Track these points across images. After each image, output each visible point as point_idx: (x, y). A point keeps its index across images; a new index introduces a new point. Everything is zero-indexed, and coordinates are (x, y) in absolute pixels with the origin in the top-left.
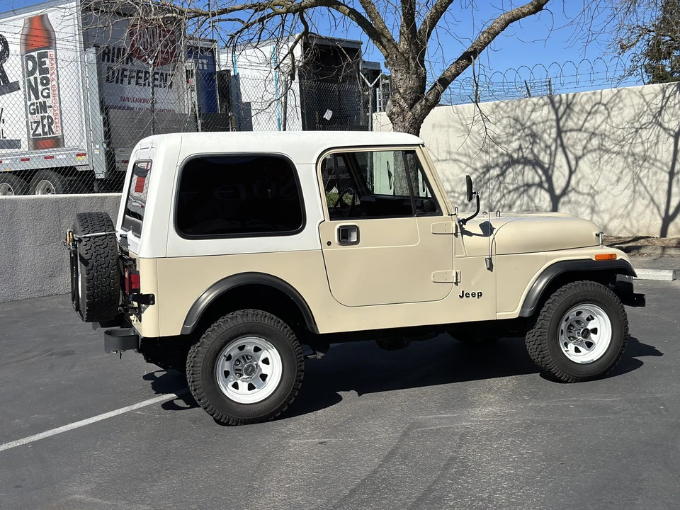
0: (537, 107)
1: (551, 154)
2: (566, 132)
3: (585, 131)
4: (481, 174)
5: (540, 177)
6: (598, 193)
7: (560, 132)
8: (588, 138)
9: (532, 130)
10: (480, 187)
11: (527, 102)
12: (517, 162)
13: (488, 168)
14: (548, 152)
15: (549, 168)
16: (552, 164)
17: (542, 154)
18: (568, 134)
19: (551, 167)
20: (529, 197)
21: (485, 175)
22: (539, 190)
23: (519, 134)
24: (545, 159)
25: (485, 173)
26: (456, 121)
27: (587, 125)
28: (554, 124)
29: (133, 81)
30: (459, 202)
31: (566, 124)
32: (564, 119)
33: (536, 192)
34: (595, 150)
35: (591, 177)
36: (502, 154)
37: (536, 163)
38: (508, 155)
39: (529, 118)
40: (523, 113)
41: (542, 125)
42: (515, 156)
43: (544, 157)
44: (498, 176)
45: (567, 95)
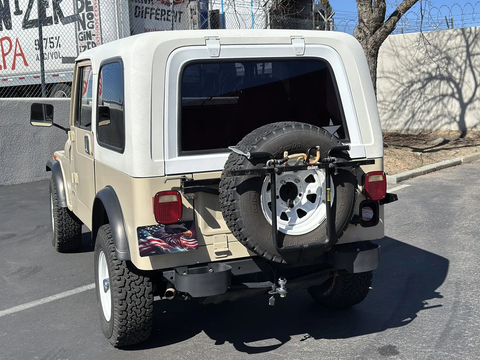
0: (452, 36)
1: (461, 72)
2: (474, 55)
4: (407, 87)
5: (453, 89)
7: (469, 55)
9: (447, 54)
10: (406, 97)
11: (444, 32)
12: (436, 78)
13: (412, 83)
14: (459, 70)
15: (459, 83)
16: (462, 80)
17: (455, 72)
18: (476, 57)
19: (461, 82)
20: (443, 104)
21: (409, 89)
22: (451, 99)
23: (437, 57)
24: (456, 75)
25: (409, 87)
26: (390, 49)
28: (465, 49)
29: (153, 16)
30: (389, 108)
31: (474, 50)
32: (472, 46)
33: (448, 100)
36: (424, 72)
37: (450, 79)
38: (428, 73)
39: (446, 45)
40: (440, 41)
41: (455, 50)
42: (434, 74)
43: (456, 74)
44: (420, 89)
45: (476, 28)
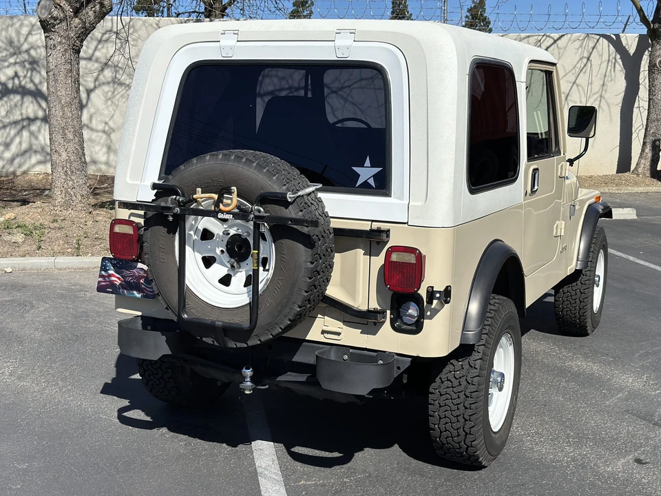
3: (97, 61)
5: (44, 110)
6: (114, 130)
8: (100, 69)
9: (29, 54)
12: (14, 91)
20: (32, 134)
22: (43, 124)
27: (98, 54)
33: (39, 127)
34: (108, 83)
35: (106, 112)
37: (37, 94)
39: (26, 40)
40: (18, 33)
42: (10, 86)
